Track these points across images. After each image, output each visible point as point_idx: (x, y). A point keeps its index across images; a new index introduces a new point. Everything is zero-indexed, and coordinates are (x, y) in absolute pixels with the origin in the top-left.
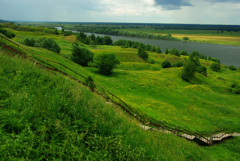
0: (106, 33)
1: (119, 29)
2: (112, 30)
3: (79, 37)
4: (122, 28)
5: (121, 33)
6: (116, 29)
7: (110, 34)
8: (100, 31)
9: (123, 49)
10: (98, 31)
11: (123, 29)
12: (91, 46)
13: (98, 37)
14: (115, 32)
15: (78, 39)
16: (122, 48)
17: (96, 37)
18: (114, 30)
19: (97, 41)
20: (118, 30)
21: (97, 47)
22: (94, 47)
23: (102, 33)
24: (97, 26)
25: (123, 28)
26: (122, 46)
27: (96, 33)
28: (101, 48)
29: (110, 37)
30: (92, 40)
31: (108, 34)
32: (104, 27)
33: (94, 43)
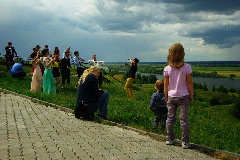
0: (150, 72)
1: (162, 68)
2: (156, 69)
3: (126, 76)
6: (160, 68)
7: (154, 73)
8: (144, 70)
10: (142, 70)
12: (137, 84)
13: (144, 76)
14: (159, 71)
15: (125, 78)
17: (142, 77)
18: (158, 69)
19: (143, 80)
20: (162, 69)
21: (143, 85)
22: (141, 85)
23: (146, 72)
27: (141, 72)
28: (147, 86)
29: (156, 76)
30: (138, 79)
31: (152, 73)
32: (148, 66)
33: (140, 82)
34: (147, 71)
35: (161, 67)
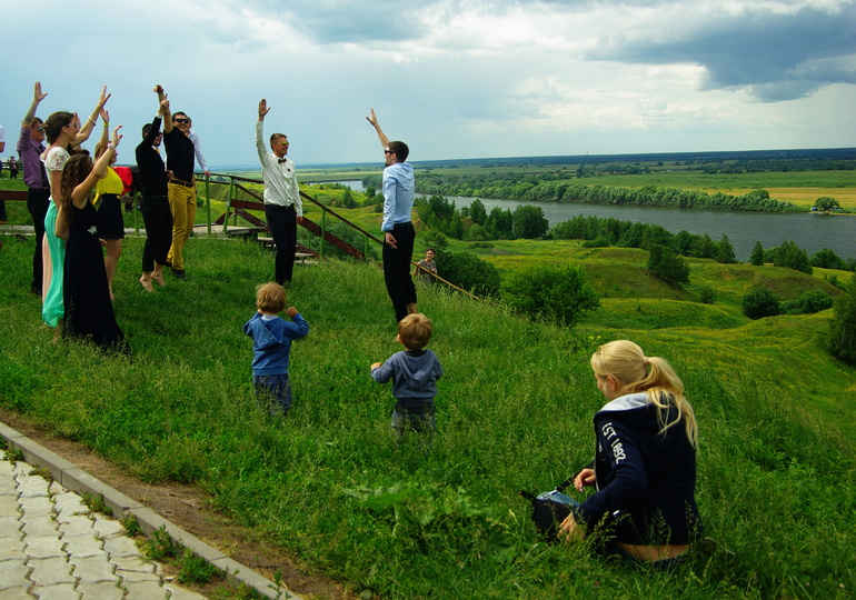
0: (520, 196)
1: (565, 178)
2: (542, 182)
3: (429, 213)
4: (579, 177)
5: (578, 194)
6: (555, 179)
7: (535, 199)
8: (498, 189)
9: (589, 251)
10: (490, 189)
11: (583, 179)
12: (472, 243)
13: (496, 212)
14: (551, 193)
15: (426, 222)
16: (586, 246)
17: (488, 213)
18: (549, 184)
19: (493, 226)
20: (563, 183)
21: (492, 246)
22: (485, 247)
23: (505, 196)
24: (487, 172)
25: (580, 173)
26: (583, 242)
27: (487, 196)
28: (508, 249)
29: (540, 209)
30: (476, 222)
31: (527, 200)
32: (511, 174)
33: (483, 234)
34: (509, 194)
35: (562, 177)
